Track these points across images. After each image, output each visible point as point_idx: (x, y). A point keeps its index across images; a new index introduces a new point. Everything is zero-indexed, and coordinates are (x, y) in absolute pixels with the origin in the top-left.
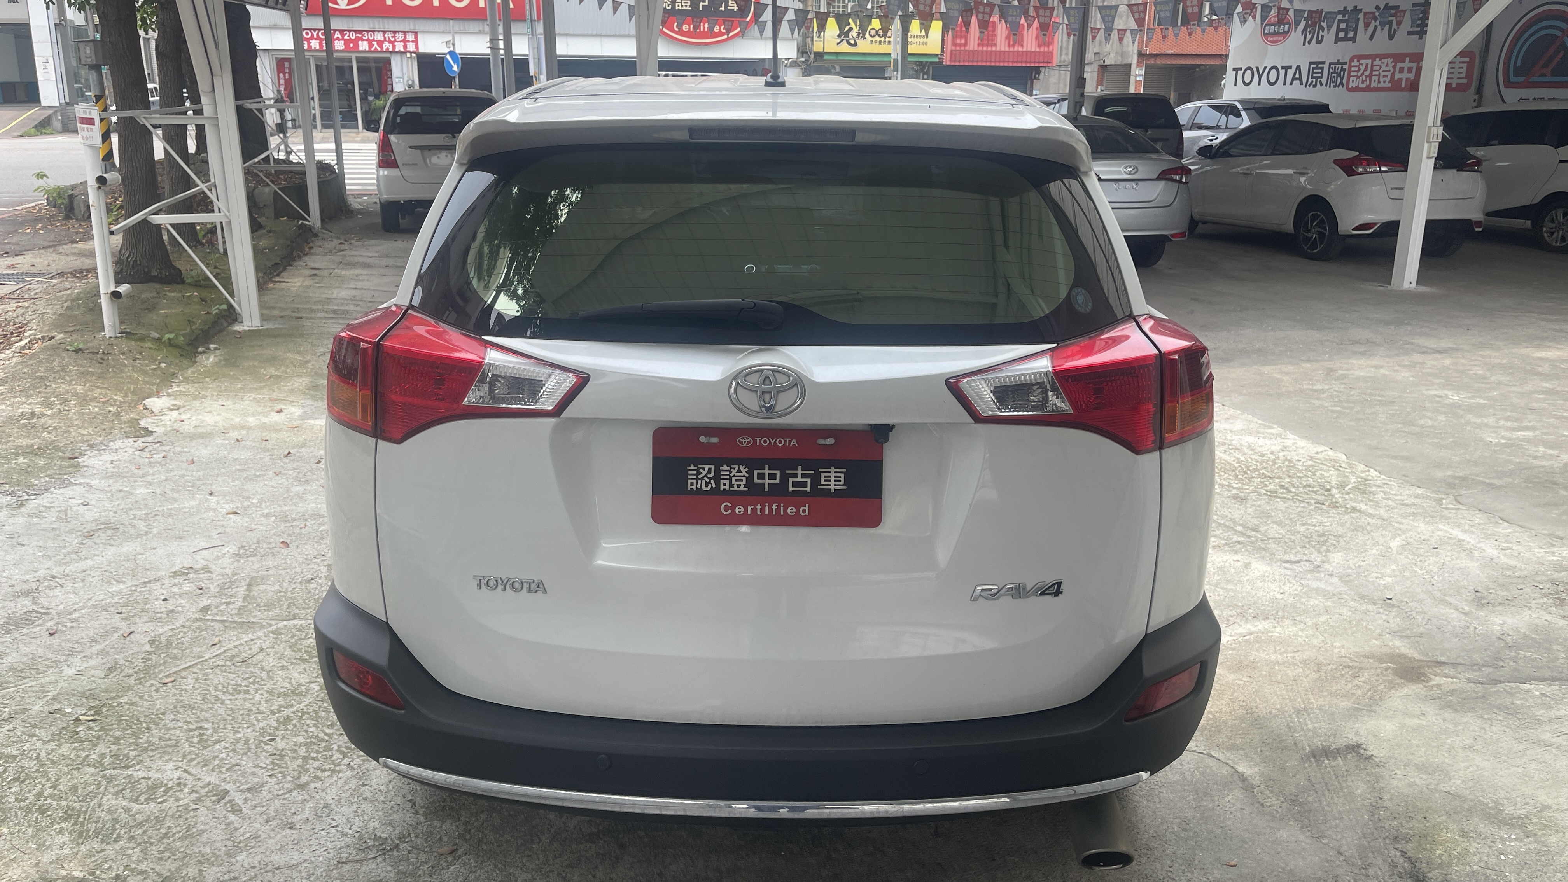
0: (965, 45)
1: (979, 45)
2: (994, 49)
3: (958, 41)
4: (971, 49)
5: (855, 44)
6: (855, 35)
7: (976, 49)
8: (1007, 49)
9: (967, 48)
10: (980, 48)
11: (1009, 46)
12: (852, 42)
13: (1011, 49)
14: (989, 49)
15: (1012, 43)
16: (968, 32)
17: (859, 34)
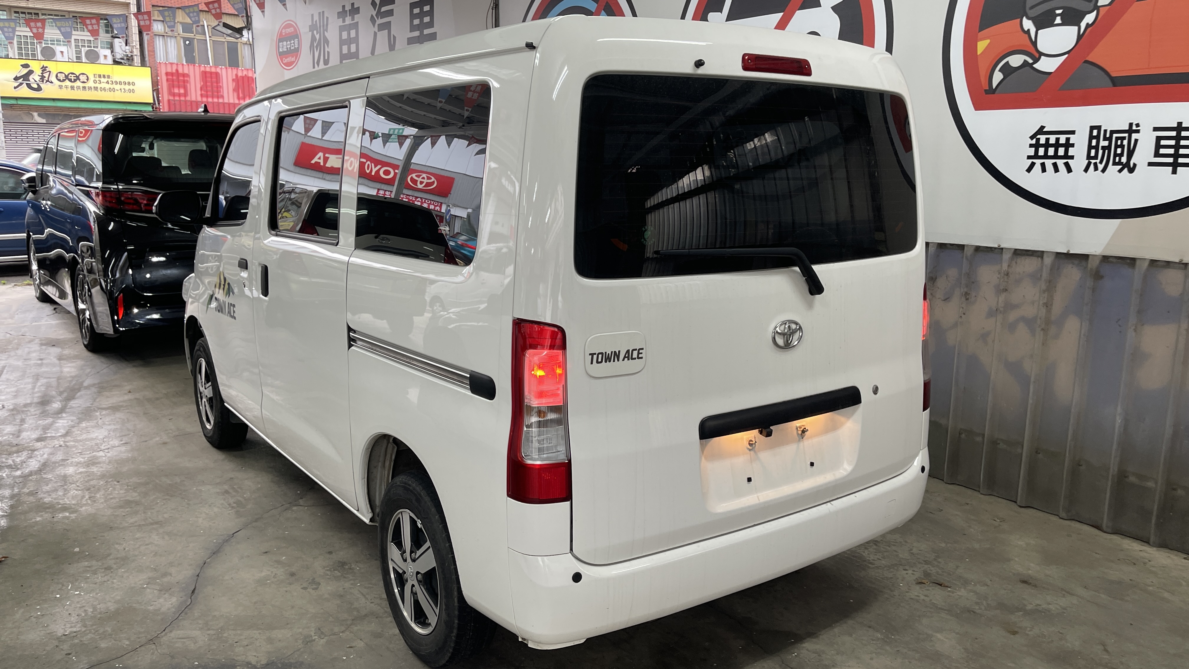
0: (185, 95)
1: (202, 95)
2: (221, 101)
3: (176, 91)
4: (194, 99)
5: (39, 89)
6: (38, 78)
7: (199, 99)
9: (188, 98)
10: (204, 99)
12: (35, 86)
14: (216, 100)
15: (241, 95)
16: (187, 81)
17: (42, 78)
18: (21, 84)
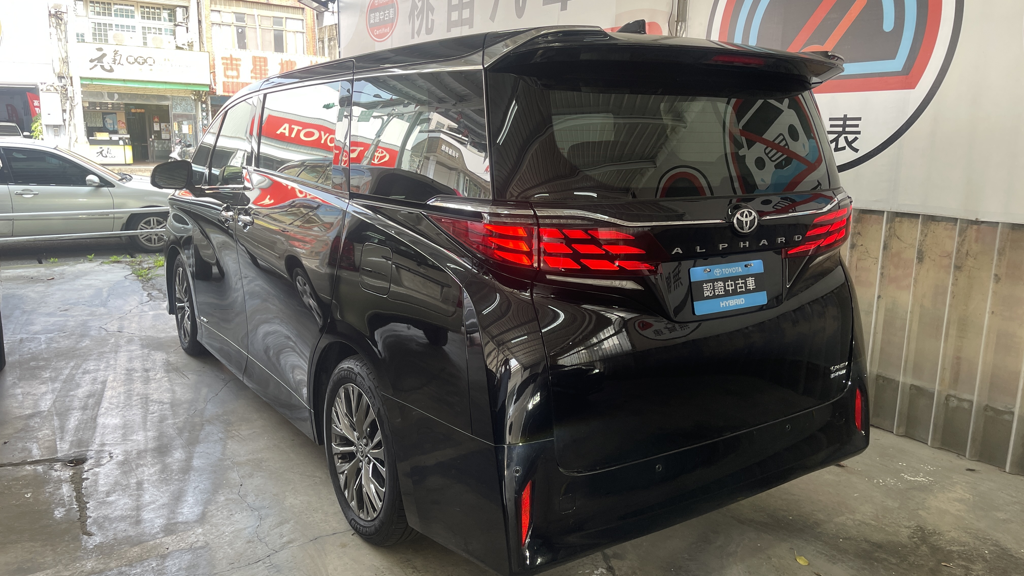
0: (238, 77)
1: (252, 77)
3: (230, 73)
6: (111, 61)
12: (108, 68)
16: (240, 65)
17: (115, 60)
18: (96, 65)
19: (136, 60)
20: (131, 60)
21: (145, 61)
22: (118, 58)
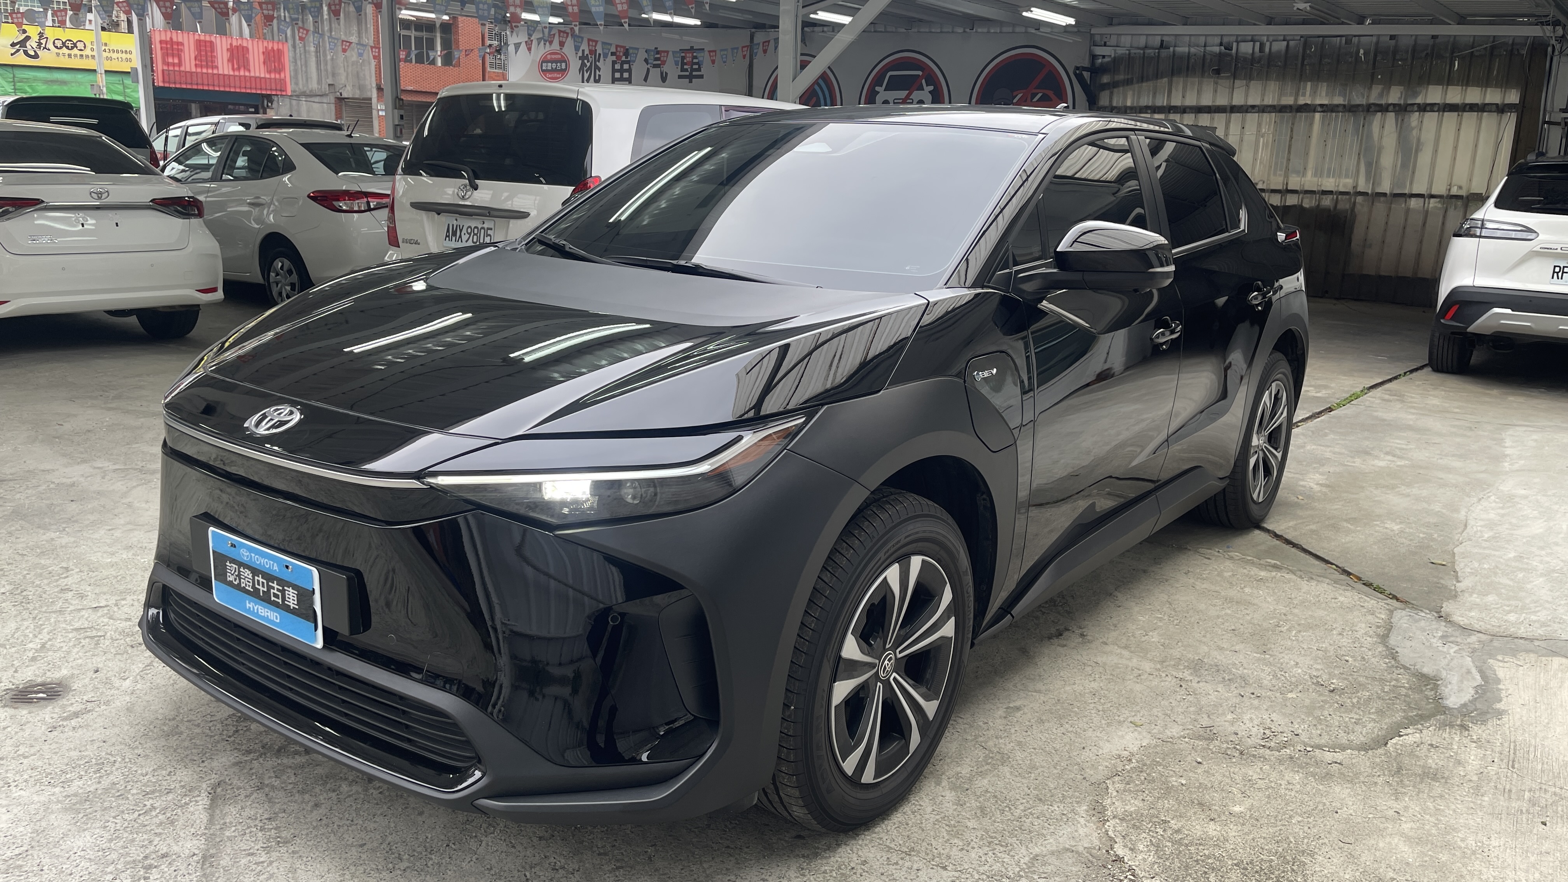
0: (180, 65)
1: (196, 65)
2: (215, 72)
3: (170, 60)
4: (188, 69)
7: (194, 70)
8: (231, 73)
9: (182, 69)
10: (199, 70)
11: (233, 70)
13: (237, 73)
14: (210, 71)
15: (236, 66)
16: (182, 50)
17: (40, 44)
18: (18, 51)
19: (64, 44)
20: (59, 43)
21: (75, 45)
22: (43, 41)
